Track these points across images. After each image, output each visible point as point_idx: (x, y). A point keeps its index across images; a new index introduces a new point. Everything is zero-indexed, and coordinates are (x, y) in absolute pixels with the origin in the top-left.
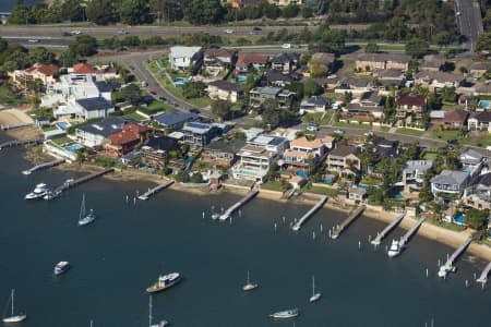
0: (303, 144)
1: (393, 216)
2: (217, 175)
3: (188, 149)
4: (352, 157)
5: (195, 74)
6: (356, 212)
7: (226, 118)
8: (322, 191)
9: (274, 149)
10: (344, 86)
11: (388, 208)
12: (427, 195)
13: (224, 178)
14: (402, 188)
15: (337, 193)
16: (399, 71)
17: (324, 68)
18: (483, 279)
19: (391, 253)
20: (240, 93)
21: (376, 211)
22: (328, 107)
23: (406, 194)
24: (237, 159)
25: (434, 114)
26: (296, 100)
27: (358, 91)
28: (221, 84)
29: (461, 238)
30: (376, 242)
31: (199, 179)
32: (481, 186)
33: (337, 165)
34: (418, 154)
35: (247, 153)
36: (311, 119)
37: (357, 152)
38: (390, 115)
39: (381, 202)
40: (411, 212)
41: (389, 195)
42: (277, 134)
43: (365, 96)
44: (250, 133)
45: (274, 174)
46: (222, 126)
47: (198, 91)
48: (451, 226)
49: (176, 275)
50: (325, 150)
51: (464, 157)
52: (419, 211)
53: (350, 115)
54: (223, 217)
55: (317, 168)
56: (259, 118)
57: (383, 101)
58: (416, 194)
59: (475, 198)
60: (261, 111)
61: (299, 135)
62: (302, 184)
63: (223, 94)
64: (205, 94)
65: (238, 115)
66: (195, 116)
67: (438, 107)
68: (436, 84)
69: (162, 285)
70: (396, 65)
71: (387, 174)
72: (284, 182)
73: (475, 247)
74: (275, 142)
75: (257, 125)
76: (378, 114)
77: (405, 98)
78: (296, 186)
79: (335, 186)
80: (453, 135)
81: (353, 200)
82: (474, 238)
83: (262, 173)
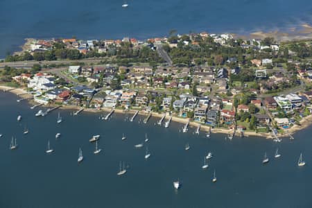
0: (126, 94)
1: (162, 115)
2: (99, 105)
3: (86, 97)
4: (145, 97)
5: (80, 74)
6: (149, 115)
7: (96, 88)
8: (136, 109)
9: (117, 96)
10: (133, 76)
11: (160, 113)
12: (172, 109)
13: (102, 106)
14: (162, 107)
15: (141, 109)
16: (150, 71)
17: (125, 71)
18: (197, 132)
19: (166, 126)
20: (99, 80)
21: (156, 114)
22: (130, 83)
23: (164, 108)
24: (105, 100)
25: (166, 84)
26: (119, 81)
27: (139, 78)
28: (91, 77)
29: (186, 121)
30: (160, 123)
31: (93, 107)
32: (190, 104)
33: (140, 100)
34: (165, 96)
35: (109, 98)
36: (125, 87)
38: (152, 85)
39: (157, 111)
40: (168, 114)
41: (160, 109)
42: (116, 91)
43: (142, 79)
44: (107, 92)
45: (118, 104)
46: (97, 90)
47: (84, 80)
48: (182, 117)
49: (98, 136)
50: (134, 96)
51: (181, 96)
52: (170, 114)
53: (138, 85)
54: (106, 118)
55: (133, 102)
56: (109, 87)
57: (149, 81)
58: (168, 109)
59: (188, 108)
60: (108, 85)
61: (124, 92)
62: (129, 107)
63: (93, 80)
64: (87, 81)
65: (101, 87)
66: (85, 88)
67: (167, 82)
68: (164, 74)
69: (94, 139)
70: (149, 69)
71: (157, 102)
72: (123, 107)
73: (191, 123)
74: (117, 94)
75: (108, 89)
76: (148, 84)
77: (156, 79)
78: (127, 108)
79: (140, 107)
80: (174, 90)
81: (147, 111)
82: (190, 120)
83: (114, 104)
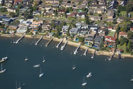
0: (35, 23)
1: (60, 40)
2: (13, 32)
3: (4, 25)
4: (49, 26)
5: (3, 6)
6: (51, 40)
7: (13, 17)
8: (42, 35)
9: (28, 24)
10: (43, 8)
11: (59, 38)
12: (69, 35)
13: (15, 32)
14: (62, 33)
15: (46, 35)
16: (57, 4)
17: (38, 3)
18: (85, 54)
19: (62, 49)
20: (16, 10)
21: (56, 39)
22: (40, 13)
23: (63, 34)
24: (18, 27)
25: (68, 14)
26: (32, 12)
27: (47, 9)
28: (11, 8)
29: (78, 44)
30: (57, 47)
31: (8, 33)
32: (82, 31)
33: (45, 28)
34: (65, 24)
35: (21, 26)
36: (36, 16)
37: (50, 24)
38: (56, 15)
39: (57, 37)
40: (65, 39)
41: (59, 35)
42: (28, 20)
43: (50, 10)
44: (21, 21)
45: (28, 31)
46: (13, 19)
48: (75, 42)
49: (6, 58)
50: (41, 24)
51: (77, 24)
52: (67, 39)
53: (46, 15)
54: (17, 43)
55: (40, 29)
56: (23, 17)
57: (54, 11)
58: (66, 34)
59: (81, 34)
60: (23, 15)
61: (34, 21)
62: (36, 33)
63: (12, 11)
64: (7, 11)
65: (17, 16)
66: (4, 16)
67: (68, 12)
68: (67, 6)
69: (3, 60)
70: (56, 2)
71: (58, 29)
72: (31, 33)
73: (82, 46)
74: (28, 22)
75: (22, 18)
76: (53, 15)
77: (60, 10)
78: (34, 34)
79: (45, 33)
80: (73, 19)
81: (50, 37)
82: (81, 44)
83: (25, 31)
